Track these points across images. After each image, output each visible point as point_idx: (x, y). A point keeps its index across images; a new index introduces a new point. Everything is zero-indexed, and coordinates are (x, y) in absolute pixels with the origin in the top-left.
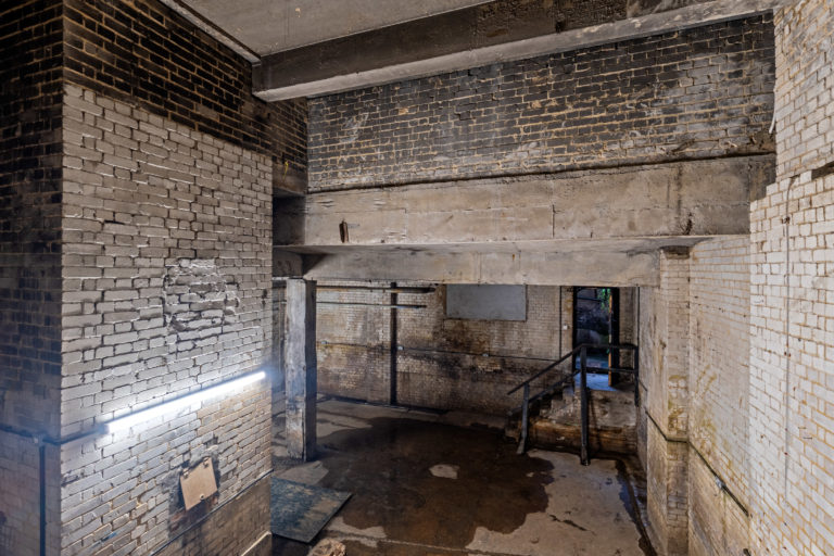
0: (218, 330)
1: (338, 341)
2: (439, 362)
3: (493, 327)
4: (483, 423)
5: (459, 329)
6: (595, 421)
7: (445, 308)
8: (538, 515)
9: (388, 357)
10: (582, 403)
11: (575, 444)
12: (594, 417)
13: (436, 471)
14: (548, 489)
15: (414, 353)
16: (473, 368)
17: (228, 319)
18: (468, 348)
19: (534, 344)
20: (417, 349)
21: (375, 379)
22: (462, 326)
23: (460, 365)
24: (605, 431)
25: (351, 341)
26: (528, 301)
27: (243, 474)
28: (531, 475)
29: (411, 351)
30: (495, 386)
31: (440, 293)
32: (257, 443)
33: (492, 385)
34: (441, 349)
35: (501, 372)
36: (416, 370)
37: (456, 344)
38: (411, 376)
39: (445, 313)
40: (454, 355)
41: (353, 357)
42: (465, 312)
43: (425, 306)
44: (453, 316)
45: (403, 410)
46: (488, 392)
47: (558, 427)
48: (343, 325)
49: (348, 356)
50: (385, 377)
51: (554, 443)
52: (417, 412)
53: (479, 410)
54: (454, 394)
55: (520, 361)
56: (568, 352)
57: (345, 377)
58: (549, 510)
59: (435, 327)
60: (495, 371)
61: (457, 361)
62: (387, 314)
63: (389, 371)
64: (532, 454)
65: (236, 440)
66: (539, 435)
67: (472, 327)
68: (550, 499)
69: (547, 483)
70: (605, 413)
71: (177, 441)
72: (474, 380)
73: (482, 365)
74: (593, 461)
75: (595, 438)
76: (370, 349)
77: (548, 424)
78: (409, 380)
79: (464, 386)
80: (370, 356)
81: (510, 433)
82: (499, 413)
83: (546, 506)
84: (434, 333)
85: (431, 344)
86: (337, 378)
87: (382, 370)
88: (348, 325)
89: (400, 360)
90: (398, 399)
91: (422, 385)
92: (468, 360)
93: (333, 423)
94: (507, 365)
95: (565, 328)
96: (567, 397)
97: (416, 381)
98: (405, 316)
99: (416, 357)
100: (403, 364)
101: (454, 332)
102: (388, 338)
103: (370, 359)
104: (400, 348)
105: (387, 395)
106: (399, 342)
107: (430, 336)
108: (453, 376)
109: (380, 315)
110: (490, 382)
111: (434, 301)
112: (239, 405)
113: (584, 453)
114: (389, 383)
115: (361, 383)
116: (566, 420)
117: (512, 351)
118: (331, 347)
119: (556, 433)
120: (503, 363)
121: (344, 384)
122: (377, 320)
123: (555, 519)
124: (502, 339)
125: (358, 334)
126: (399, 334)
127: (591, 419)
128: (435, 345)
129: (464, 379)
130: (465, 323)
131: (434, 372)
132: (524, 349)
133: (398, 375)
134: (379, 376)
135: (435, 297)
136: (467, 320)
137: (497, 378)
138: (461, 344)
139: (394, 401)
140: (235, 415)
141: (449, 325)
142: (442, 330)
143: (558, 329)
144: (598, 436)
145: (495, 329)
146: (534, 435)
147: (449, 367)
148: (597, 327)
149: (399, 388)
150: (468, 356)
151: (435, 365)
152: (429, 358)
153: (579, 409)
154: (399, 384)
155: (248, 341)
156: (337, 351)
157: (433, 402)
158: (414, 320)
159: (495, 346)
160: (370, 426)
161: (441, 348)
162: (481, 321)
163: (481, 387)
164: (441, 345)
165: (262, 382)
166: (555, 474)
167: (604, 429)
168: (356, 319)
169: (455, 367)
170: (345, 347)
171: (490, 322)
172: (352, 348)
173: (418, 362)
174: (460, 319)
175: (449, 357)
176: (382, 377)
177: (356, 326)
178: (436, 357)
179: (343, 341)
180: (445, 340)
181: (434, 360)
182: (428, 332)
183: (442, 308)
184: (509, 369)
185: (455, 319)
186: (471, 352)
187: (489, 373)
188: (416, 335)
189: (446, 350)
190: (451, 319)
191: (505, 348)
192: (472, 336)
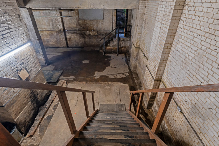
0: (9, 31)
1: (44, 30)
2: (79, 34)
3: (94, 22)
4: (94, 49)
5: (84, 23)
6: (121, 45)
7: (79, 16)
8: (108, 67)
9: (63, 33)
10: (118, 41)
11: (116, 51)
12: (120, 44)
13: (84, 62)
14: (110, 62)
15: (71, 32)
16: (89, 35)
17: (10, 26)
18: (87, 29)
19: (106, 26)
20: (72, 30)
21: (60, 41)
22: (85, 22)
24: (123, 47)
25: (49, 29)
26: (104, 13)
27: (34, 70)
28: (106, 59)
29: (70, 31)
30: (96, 39)
31: (76, 11)
32: (35, 62)
33: (95, 39)
35: (97, 35)
36: (73, 37)
37: (84, 28)
38: (72, 39)
39: (79, 18)
40: (84, 31)
41: (51, 35)
42: (85, 17)
43: (72, 16)
44: (82, 19)
45: (71, 48)
46: (94, 41)
47: (112, 48)
48: (45, 24)
49: (50, 34)
50: (64, 40)
51: (111, 52)
52: (75, 49)
53: (93, 46)
54: (85, 43)
55: (102, 32)
56: (115, 28)
57: (50, 41)
58: (111, 66)
59: (77, 23)
60: (96, 35)
61: (85, 33)
62: (60, 20)
63: (64, 38)
64: (106, 55)
65: (29, 62)
66: (108, 50)
67: (88, 23)
68: (111, 64)
69: (110, 61)
70: (123, 43)
71: (12, 65)
72: (90, 38)
73: (92, 34)
74: (120, 54)
75: (120, 49)
76: (56, 32)
77: (110, 48)
78: (71, 40)
79: (87, 40)
80: (57, 34)
81: (101, 51)
82: (98, 46)
83: (110, 65)
84: (77, 25)
85: (76, 29)
86: (48, 41)
87: (62, 37)
88: (46, 24)
89: (67, 34)
90: (69, 46)
91: (75, 41)
92: (88, 33)
93: (51, 55)
94: (99, 33)
95: (114, 21)
96: (114, 40)
97: (73, 40)
98: (65, 20)
99: (72, 33)
100: (68, 35)
101: (83, 24)
102: (62, 28)
103: (57, 35)
104: (66, 31)
105: (65, 45)
106: (65, 29)
107: (75, 26)
108: (84, 38)
109: (57, 20)
110: (94, 38)
111: (75, 14)
112: (26, 53)
113: (118, 53)
114: (65, 41)
115: (56, 42)
116: (114, 46)
117: (100, 29)
118: (43, 32)
119: (112, 49)
120: (98, 33)
121: (50, 43)
122: (56, 22)
123: (112, 67)
124: (97, 26)
125: (51, 27)
126: (65, 26)
127: (120, 45)
128: (77, 29)
129: (87, 38)
130: (86, 21)
131: (78, 37)
132: (103, 28)
133: (68, 39)
134: (62, 40)
135: (75, 13)
136: (86, 20)
137: (96, 37)
138: (85, 28)
139: (68, 46)
140: (26, 56)
141: (81, 22)
142: (79, 24)
143: (112, 22)
144: (121, 49)
145: (95, 23)
146: (107, 51)
147: (82, 35)
148: (122, 20)
149: (68, 43)
150: (88, 31)
151: (78, 35)
152: (76, 33)
153: (117, 43)
154: (68, 41)
155: (20, 34)
156: (45, 33)
157: (79, 45)
158: (69, 21)
159: (95, 28)
160: (63, 54)
161: (79, 30)
162: (90, 20)
163: (92, 40)
164: (79, 29)
165: (30, 46)
166: (112, 58)
167: (122, 47)
168: (49, 21)
169: (84, 35)
170: (48, 31)
171: (93, 21)
172: (50, 32)
173: (73, 34)
174: (84, 20)
175: (82, 32)
176: (63, 40)
177: (49, 24)
178: (78, 32)
179: (46, 29)
180: (80, 27)
181: (78, 33)
182: (75, 25)
183: (78, 16)
184: (99, 34)
185: (82, 20)
186: (88, 30)
187: (94, 36)
188: (71, 26)
189: (81, 30)
190: (81, 20)
191: (98, 28)
192: (88, 25)
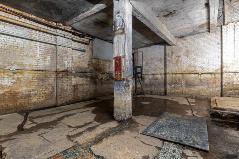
1: (28, 68)
7: (93, 53)
15: (80, 74)
16: (102, 79)
20: (81, 72)
21: (63, 90)
23: (98, 79)
25: (41, 68)
29: (78, 74)
30: (108, 85)
31: (91, 47)
34: (91, 72)
36: (81, 83)
37: (96, 69)
38: (78, 86)
39: (93, 56)
40: (96, 74)
41: (42, 79)
42: (100, 56)
43: (85, 51)
46: (106, 87)
48: (35, 56)
49: (39, 79)
54: (96, 91)
57: (36, 94)
59: (89, 62)
60: (108, 79)
61: (97, 77)
67: (102, 63)
70: (138, 84)
72: (102, 84)
73: (105, 77)
76: (57, 72)
78: (77, 89)
79: (99, 86)
84: (89, 64)
85: (87, 70)
86: (29, 96)
88: (38, 57)
89: (73, 78)
91: (83, 90)
92: (100, 76)
97: (80, 88)
99: (81, 77)
100: (74, 80)
101: (96, 64)
104: (73, 72)
107: (87, 66)
108: (95, 83)
110: (106, 83)
115: (49, 96)
118: (21, 73)
120: (110, 76)
121: (34, 100)
122: (64, 55)
124: (109, 68)
125: (47, 64)
127: (136, 86)
128: (89, 70)
129: (99, 84)
130: (99, 61)
131: (88, 83)
135: (89, 48)
136: (100, 59)
137: (108, 82)
138: (98, 69)
141: (94, 61)
142: (92, 63)
145: (107, 64)
147: (94, 80)
150: (100, 74)
151: (89, 79)
152: (86, 76)
156: (28, 75)
158: (80, 58)
159: (107, 70)
162: (104, 60)
163: (104, 86)
164: (91, 70)
167: (138, 88)
168: (46, 53)
169: (96, 79)
170: (36, 72)
171: (106, 61)
172: (42, 72)
173: (81, 79)
174: (98, 59)
175: (94, 75)
176: (67, 88)
177: (45, 58)
178: (89, 75)
179: (34, 68)
180: (92, 68)
181: (88, 77)
182: (86, 64)
183: (91, 53)
184: (111, 78)
185: (96, 59)
186: (101, 72)
187: (106, 80)
188: (81, 65)
189: (93, 72)
190: (94, 58)
191: (110, 70)
192: (101, 66)
